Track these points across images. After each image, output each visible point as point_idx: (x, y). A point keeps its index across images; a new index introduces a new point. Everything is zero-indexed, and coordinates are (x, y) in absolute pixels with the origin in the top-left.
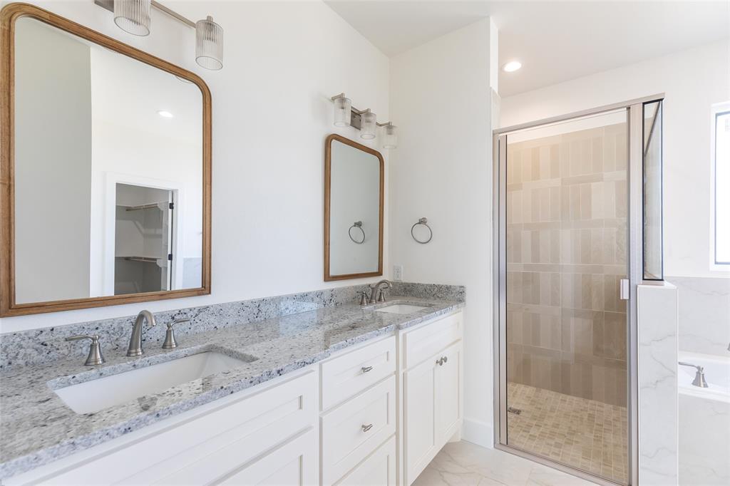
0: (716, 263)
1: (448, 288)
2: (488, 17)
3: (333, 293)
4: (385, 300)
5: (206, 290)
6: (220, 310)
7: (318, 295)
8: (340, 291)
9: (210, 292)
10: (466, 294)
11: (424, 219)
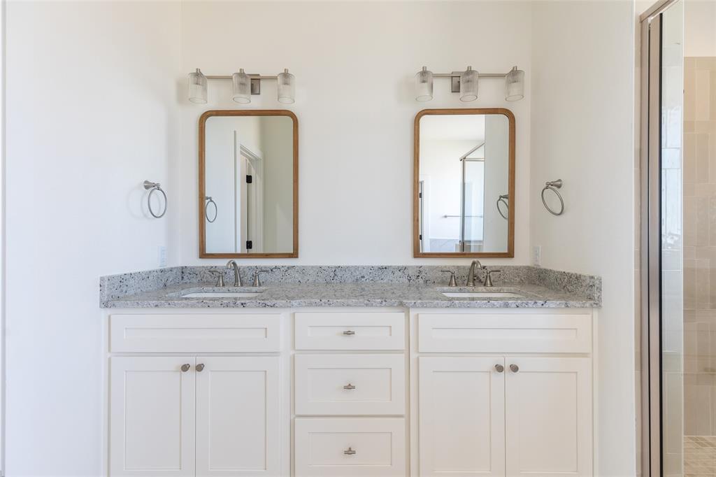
1: (578, 277)
3: (420, 270)
4: (492, 285)
5: (294, 255)
6: (303, 270)
7: (400, 269)
8: (432, 268)
9: (297, 257)
10: (600, 289)
11: (560, 180)
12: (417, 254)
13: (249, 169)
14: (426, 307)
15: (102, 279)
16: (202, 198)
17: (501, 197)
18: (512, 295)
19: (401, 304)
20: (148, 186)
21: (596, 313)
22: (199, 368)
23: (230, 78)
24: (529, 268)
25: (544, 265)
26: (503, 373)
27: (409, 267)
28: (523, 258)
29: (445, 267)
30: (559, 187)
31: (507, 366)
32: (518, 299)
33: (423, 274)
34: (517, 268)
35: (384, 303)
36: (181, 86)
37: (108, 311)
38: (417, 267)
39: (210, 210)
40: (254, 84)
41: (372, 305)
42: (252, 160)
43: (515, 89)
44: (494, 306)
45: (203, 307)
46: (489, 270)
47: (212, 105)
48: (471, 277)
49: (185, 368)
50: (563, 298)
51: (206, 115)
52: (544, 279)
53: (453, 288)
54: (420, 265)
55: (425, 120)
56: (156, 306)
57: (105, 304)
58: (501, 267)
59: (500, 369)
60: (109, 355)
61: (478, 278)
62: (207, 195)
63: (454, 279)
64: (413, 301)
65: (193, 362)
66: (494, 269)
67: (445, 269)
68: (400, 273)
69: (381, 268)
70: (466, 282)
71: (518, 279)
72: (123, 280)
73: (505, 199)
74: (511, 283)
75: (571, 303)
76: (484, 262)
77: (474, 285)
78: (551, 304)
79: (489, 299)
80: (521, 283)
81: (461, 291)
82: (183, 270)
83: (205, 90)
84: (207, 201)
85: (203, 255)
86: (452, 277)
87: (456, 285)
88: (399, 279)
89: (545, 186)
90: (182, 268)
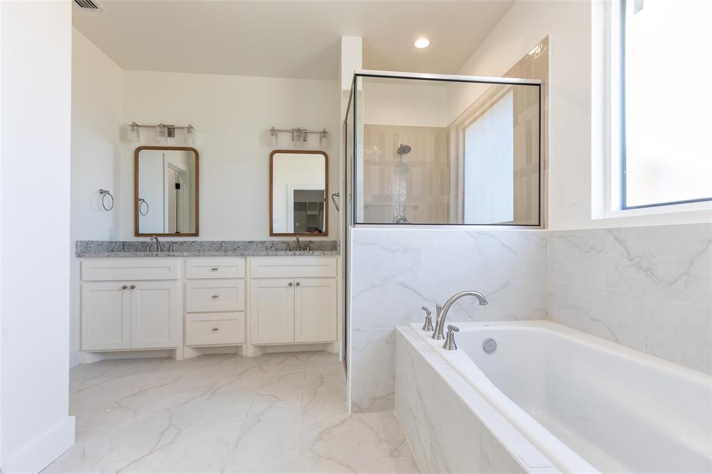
0: (624, 208)
2: (341, 37)
5: (196, 234)
6: (201, 243)
9: (198, 236)
11: (338, 193)
12: (272, 234)
13: (178, 179)
15: (77, 242)
16: (137, 199)
19: (242, 255)
20: (102, 192)
21: (339, 257)
22: (133, 287)
23: (154, 127)
26: (292, 287)
27: (267, 241)
29: (288, 241)
34: (329, 242)
35: (234, 254)
36: (123, 131)
37: (80, 259)
38: (272, 242)
39: (143, 207)
40: (171, 131)
41: (227, 255)
42: (180, 173)
43: (324, 140)
45: (135, 256)
47: (143, 143)
49: (124, 288)
51: (139, 149)
54: (274, 241)
55: (276, 156)
56: (108, 256)
57: (79, 255)
59: (290, 284)
60: (80, 283)
62: (140, 197)
63: (288, 247)
65: (129, 285)
69: (249, 242)
72: (88, 243)
75: (326, 253)
77: (300, 250)
78: (316, 253)
82: (124, 244)
83: (138, 135)
84: (140, 202)
85: (137, 234)
86: (287, 245)
88: (260, 248)
89: (332, 196)
90: (124, 242)
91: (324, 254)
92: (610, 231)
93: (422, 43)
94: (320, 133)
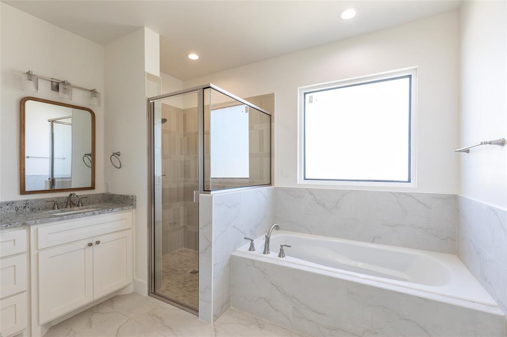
0: (305, 179)
1: (127, 197)
2: (144, 27)
3: (27, 203)
4: (82, 205)
7: (7, 204)
8: (37, 201)
10: (136, 201)
11: (119, 152)
12: (23, 191)
14: (44, 223)
17: (85, 154)
18: (95, 209)
19: (24, 224)
21: (134, 210)
24: (103, 194)
25: (111, 192)
26: (92, 247)
27: (16, 201)
28: (100, 189)
29: (49, 198)
30: (119, 155)
31: (94, 242)
32: (99, 210)
33: (30, 205)
34: (97, 195)
35: (9, 226)
38: (24, 201)
44: (87, 215)
46: (81, 197)
48: (69, 203)
50: (121, 206)
52: (112, 199)
53: (57, 210)
54: (27, 199)
55: (29, 103)
58: (87, 195)
59: (90, 245)
61: (73, 203)
63: (56, 205)
64: (34, 221)
66: (83, 197)
67: (48, 200)
68: (8, 207)
70: (64, 206)
71: (97, 201)
73: (88, 156)
74: (93, 203)
75: (124, 208)
76: (78, 193)
77: (71, 207)
78: (115, 210)
79: (84, 213)
80: (99, 202)
81: (62, 211)
86: (55, 204)
87: (58, 208)
88: (7, 211)
89: (112, 154)
91: (122, 210)
92: (307, 189)
93: (193, 57)
94: (91, 91)
